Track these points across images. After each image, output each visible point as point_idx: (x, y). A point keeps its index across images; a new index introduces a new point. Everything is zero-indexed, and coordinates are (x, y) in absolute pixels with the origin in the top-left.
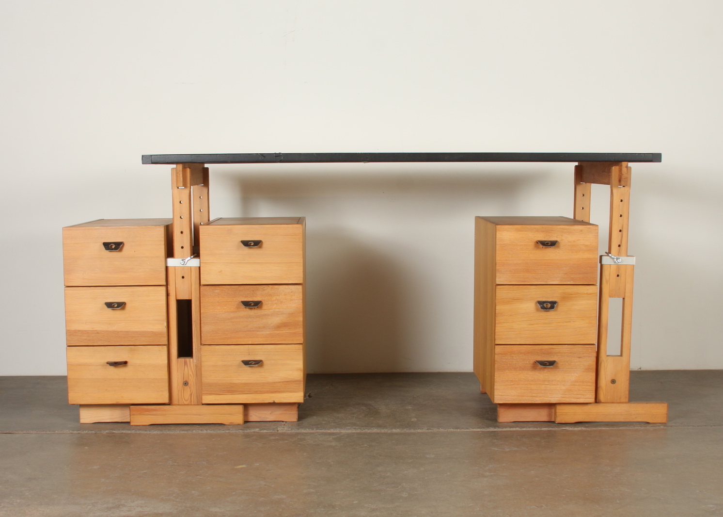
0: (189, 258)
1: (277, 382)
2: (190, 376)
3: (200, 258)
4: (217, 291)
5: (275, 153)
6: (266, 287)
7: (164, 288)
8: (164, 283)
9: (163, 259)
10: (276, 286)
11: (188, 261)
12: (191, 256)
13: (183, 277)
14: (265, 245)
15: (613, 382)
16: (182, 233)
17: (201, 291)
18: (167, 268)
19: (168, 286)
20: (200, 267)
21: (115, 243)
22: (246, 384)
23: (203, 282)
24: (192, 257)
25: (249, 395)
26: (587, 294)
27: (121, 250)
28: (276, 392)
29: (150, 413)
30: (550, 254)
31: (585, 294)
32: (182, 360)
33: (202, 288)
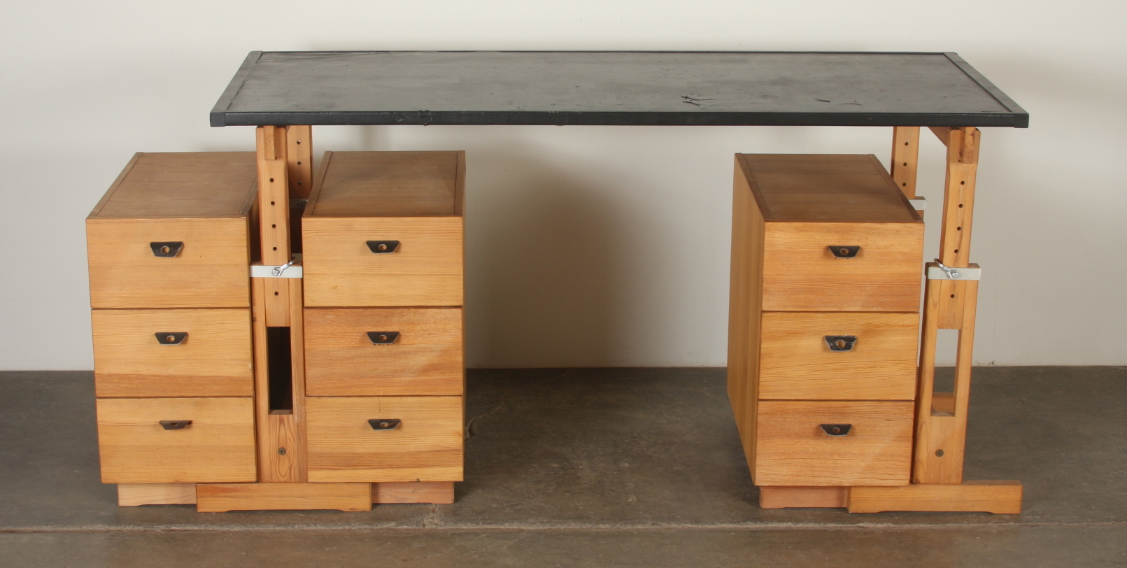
0: (286, 266)
1: (423, 452)
2: (288, 440)
3: (302, 265)
4: (329, 317)
5: (421, 111)
6: (406, 311)
7: (247, 313)
8: (248, 304)
9: (246, 268)
10: (422, 310)
11: (283, 270)
12: (289, 262)
13: (276, 294)
14: (404, 248)
15: (939, 453)
16: (274, 226)
17: (305, 316)
18: (251, 280)
19: (254, 307)
20: (302, 280)
21: (169, 244)
22: (375, 454)
23: (307, 304)
24: (291, 263)
25: (379, 470)
26: (903, 326)
27: (179, 255)
28: (420, 466)
29: (227, 495)
30: (847, 266)
31: (899, 326)
32: (276, 417)
33: (306, 312)
